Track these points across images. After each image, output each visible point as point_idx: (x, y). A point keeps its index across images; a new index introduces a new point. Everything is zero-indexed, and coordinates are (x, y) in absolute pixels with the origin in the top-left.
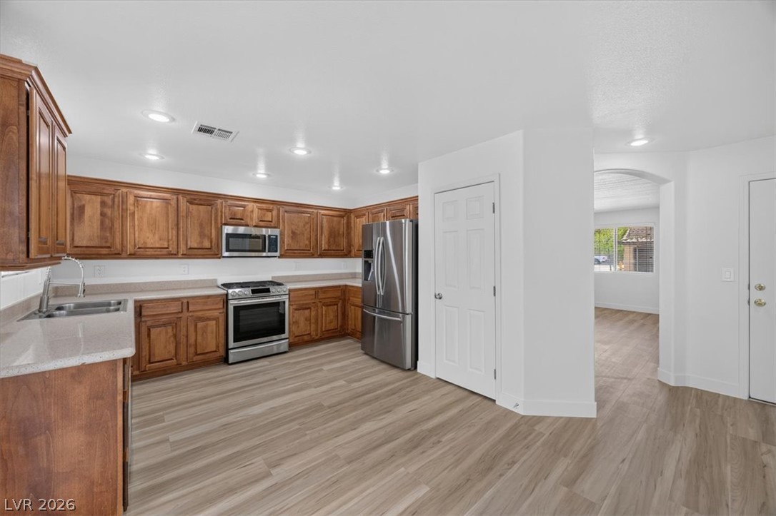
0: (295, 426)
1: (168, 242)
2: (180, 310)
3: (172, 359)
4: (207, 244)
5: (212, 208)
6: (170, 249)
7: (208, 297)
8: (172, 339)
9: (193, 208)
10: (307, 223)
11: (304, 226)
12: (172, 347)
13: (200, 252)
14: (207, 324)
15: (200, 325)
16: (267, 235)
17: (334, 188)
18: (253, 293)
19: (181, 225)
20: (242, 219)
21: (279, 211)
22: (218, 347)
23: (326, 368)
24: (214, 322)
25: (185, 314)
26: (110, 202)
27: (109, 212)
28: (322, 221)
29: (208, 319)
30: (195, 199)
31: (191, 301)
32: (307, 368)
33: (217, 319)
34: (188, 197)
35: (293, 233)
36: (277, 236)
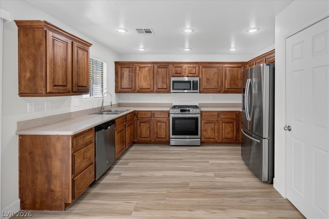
0: (164, 191)
1: (150, 85)
2: (151, 117)
3: (148, 138)
4: (165, 87)
5: (167, 69)
6: (151, 89)
7: (162, 111)
8: (148, 129)
9: (160, 70)
10: (216, 73)
11: (214, 74)
12: (148, 132)
13: (162, 90)
14: (161, 124)
15: (159, 124)
16: (192, 81)
17: (232, 50)
18: (181, 111)
19: (155, 78)
20: (180, 73)
21: (199, 67)
22: (166, 136)
23: (211, 161)
24: (164, 124)
25: (153, 119)
26: (131, 70)
27: (131, 74)
28: (226, 71)
29: (162, 122)
30: (160, 66)
31: (155, 113)
32: (202, 158)
33: (165, 122)
34: (158, 65)
35: (208, 79)
36: (197, 81)
